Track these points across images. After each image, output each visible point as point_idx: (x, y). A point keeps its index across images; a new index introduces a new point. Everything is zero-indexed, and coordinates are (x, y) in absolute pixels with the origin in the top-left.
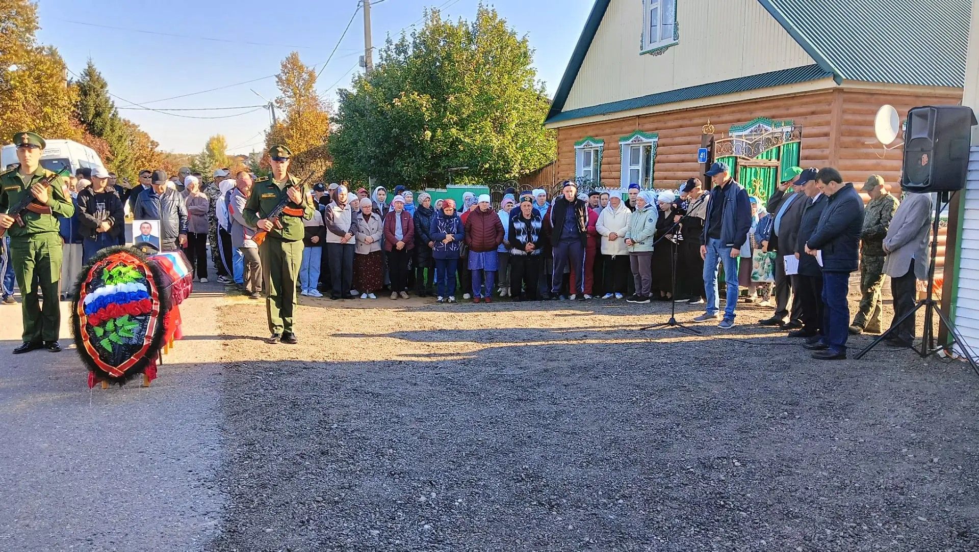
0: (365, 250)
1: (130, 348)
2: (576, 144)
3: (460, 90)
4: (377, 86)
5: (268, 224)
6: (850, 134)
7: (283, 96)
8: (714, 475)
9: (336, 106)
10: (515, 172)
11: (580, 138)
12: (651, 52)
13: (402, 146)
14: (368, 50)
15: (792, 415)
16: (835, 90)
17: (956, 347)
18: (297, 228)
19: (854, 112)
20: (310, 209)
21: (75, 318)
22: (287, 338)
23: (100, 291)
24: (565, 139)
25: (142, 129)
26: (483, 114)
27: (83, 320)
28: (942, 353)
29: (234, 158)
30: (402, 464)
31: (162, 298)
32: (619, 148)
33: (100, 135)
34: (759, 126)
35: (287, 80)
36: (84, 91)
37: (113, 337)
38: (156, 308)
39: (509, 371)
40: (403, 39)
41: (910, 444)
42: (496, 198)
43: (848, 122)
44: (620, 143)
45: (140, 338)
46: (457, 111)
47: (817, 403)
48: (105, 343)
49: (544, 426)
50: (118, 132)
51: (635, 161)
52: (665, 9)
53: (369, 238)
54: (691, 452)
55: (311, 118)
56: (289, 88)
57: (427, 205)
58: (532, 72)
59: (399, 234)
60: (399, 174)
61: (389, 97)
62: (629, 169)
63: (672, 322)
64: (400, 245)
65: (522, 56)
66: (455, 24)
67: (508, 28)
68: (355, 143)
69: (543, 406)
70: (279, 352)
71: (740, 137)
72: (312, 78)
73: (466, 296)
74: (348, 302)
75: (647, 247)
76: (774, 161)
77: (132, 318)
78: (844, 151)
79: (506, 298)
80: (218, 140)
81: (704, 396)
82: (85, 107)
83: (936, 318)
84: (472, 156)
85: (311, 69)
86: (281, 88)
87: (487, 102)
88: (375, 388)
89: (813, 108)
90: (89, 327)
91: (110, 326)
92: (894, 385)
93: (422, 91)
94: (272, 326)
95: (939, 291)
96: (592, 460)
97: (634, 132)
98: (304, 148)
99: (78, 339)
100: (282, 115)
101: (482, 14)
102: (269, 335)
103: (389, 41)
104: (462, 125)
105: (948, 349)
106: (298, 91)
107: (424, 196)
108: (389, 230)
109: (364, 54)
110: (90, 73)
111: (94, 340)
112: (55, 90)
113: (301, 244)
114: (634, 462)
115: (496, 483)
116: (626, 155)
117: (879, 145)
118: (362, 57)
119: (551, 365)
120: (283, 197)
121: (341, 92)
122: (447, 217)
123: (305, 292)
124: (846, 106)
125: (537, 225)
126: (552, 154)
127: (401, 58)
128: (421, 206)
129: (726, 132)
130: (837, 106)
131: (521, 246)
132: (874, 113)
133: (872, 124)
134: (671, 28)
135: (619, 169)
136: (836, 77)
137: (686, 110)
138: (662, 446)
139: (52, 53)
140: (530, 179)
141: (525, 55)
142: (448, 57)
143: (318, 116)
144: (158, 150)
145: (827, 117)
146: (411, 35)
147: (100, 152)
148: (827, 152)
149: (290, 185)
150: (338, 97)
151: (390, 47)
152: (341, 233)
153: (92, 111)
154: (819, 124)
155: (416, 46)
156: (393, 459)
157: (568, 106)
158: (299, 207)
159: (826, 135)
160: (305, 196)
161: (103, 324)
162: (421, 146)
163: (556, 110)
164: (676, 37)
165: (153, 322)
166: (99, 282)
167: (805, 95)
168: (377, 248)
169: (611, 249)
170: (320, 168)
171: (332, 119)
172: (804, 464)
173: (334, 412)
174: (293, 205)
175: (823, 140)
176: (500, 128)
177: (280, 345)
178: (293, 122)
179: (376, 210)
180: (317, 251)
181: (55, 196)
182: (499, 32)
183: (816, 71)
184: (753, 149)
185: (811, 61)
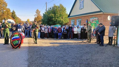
0: (46, 33)
1: (17, 44)
3: (57, 13)
4: (47, 13)
5: (34, 29)
6: (105, 19)
8: (88, 61)
9: (43, 15)
10: (64, 23)
11: (72, 19)
12: (80, 9)
13: (50, 20)
14: (47, 9)
15: (98, 53)
16: (103, 14)
17: (118, 45)
18: (38, 30)
20: (39, 28)
21: (11, 40)
22: (36, 43)
23: (14, 37)
24: (70, 20)
25: (19, 18)
26: (60, 16)
28: (116, 46)
29: (30, 21)
30: (50, 59)
31: (21, 38)
32: (76, 21)
33: (14, 19)
34: (94, 18)
36: (13, 13)
37: (15, 43)
38: (20, 39)
39: (63, 48)
40: (51, 8)
41: (112, 57)
42: (62, 26)
46: (57, 16)
50: (16, 18)
51: (78, 22)
52: (82, 4)
53: (46, 31)
54: (85, 58)
58: (66, 11)
59: (50, 31)
60: (50, 24)
61: (49, 14)
62: (78, 23)
65: (65, 10)
66: (57, 6)
67: (63, 6)
68: (45, 20)
69: (67, 52)
70: (35, 45)
71: (91, 19)
72: (40, 12)
74: (44, 39)
76: (95, 22)
77: (17, 40)
78: (104, 21)
79: (63, 39)
80: (29, 19)
83: (115, 42)
84: (59, 21)
86: (36, 13)
89: (100, 16)
92: (110, 50)
93: (53, 14)
94: (34, 42)
95: (116, 38)
96: (73, 59)
97: (78, 19)
98: (39, 20)
99: (11, 43)
100: (36, 16)
101: (60, 4)
103: (49, 8)
104: (58, 18)
105: (117, 45)
106: (38, 14)
110: (13, 11)
111: (13, 43)
112: (9, 13)
113: (38, 32)
115: (61, 61)
117: (108, 20)
120: (36, 26)
121: (43, 14)
123: (38, 38)
126: (69, 22)
127: (51, 10)
128: (53, 27)
129: (90, 19)
132: (108, 17)
133: (107, 18)
135: (76, 23)
136: (103, 12)
137: (85, 16)
138: (82, 57)
139: (9, 9)
140: (66, 24)
142: (56, 10)
143: (40, 17)
144: (21, 20)
145: (102, 17)
147: (14, 21)
148: (102, 21)
149: (37, 25)
153: (13, 16)
154: (101, 18)
155: (52, 8)
157: (70, 16)
158: (38, 27)
160: (38, 26)
161: (14, 41)
162: (53, 20)
163: (69, 16)
164: (84, 7)
165: (20, 41)
166: (14, 36)
167: (99, 14)
168: (47, 32)
169: (75, 33)
170: (40, 23)
171: (42, 17)
172: (99, 59)
174: (37, 27)
176: (62, 18)
180: (40, 33)
181: (9, 26)
182: (62, 7)
183: (101, 11)
184: (93, 21)
185: (100, 10)
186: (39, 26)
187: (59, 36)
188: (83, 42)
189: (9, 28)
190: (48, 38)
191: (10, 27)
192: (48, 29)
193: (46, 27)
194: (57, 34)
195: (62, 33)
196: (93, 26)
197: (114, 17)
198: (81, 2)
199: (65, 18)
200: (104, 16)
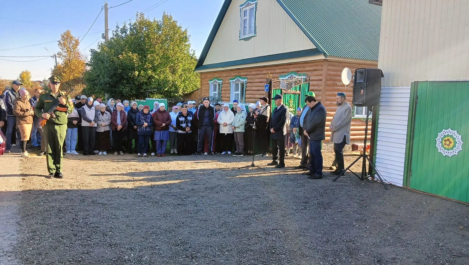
0: (102, 130)
2: (210, 80)
3: (153, 52)
4: (110, 48)
5: (48, 116)
6: (331, 80)
7: (62, 51)
8: (270, 238)
9: (89, 58)
10: (181, 92)
11: (212, 78)
12: (244, 39)
13: (123, 78)
14: (107, 31)
15: (305, 208)
16: (324, 60)
17: (376, 176)
19: (333, 70)
20: (71, 107)
22: (58, 175)
24: (205, 78)
26: (165, 65)
28: (370, 178)
29: (34, 82)
30: (116, 240)
32: (230, 83)
34: (292, 75)
35: (64, 44)
40: (125, 26)
41: (357, 220)
42: (171, 105)
43: (330, 75)
44: (230, 81)
46: (152, 62)
47: (316, 202)
49: (191, 217)
51: (237, 90)
52: (250, 20)
53: (103, 124)
55: (76, 63)
56: (65, 47)
57: (135, 107)
58: (189, 45)
59: (119, 121)
60: (121, 92)
61: (117, 54)
62: (234, 93)
64: (120, 127)
65: (184, 39)
66: (152, 21)
67: (178, 25)
68: (98, 76)
69: (191, 208)
71: (283, 80)
72: (77, 43)
73: (153, 154)
75: (241, 130)
76: (298, 92)
78: (328, 88)
79: (174, 154)
80: (26, 73)
81: (266, 200)
83: (367, 163)
84: (159, 85)
85: (76, 38)
86: (60, 47)
87: (166, 59)
88: (104, 201)
89: (315, 68)
92: (350, 193)
93: (134, 52)
94: (49, 169)
95: (369, 151)
96: (213, 234)
97: (236, 76)
98: (71, 77)
100: (60, 61)
101: (164, 17)
102: (47, 174)
103: (117, 27)
105: (373, 176)
106: (69, 49)
107: (135, 103)
108: (114, 120)
109: (104, 32)
113: (65, 126)
114: (233, 233)
115: (164, 247)
116: (233, 86)
117: (343, 85)
118: (103, 34)
119: (195, 187)
120: (56, 102)
121: (92, 51)
122: (144, 114)
123: (68, 152)
124: (330, 68)
125: (190, 118)
126: (199, 86)
127: (124, 35)
128: (132, 108)
129: (277, 78)
130: (325, 67)
131: (184, 129)
132: (341, 71)
133: (340, 76)
134: (253, 29)
135: (229, 93)
136: (325, 54)
137: (260, 67)
140: (188, 96)
141: (186, 37)
142: (148, 36)
143: (79, 62)
145: (321, 72)
146: (129, 24)
148: (321, 88)
149: (59, 96)
150: (90, 53)
151: (118, 29)
152: (90, 121)
154: (318, 75)
155: (131, 30)
156: (111, 237)
157: (205, 63)
158: (65, 106)
159: (321, 80)
160: (68, 101)
162: (133, 79)
163: (200, 64)
164: (255, 33)
167: (311, 62)
168: (107, 129)
169: (224, 130)
170: (79, 89)
171: (87, 64)
172: (310, 231)
173: (81, 214)
174: (62, 106)
175: (319, 82)
176: (174, 72)
177: (53, 179)
178: (67, 64)
179: (109, 110)
180: (76, 130)
182: (173, 27)
183: (316, 51)
184: (289, 86)
185: (314, 47)
186: (71, 103)
188: (253, 165)
192: (114, 114)
193: (103, 105)
195: (171, 130)
197: (362, 73)
198: (245, 12)
199: (183, 70)
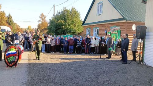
1: (13, 61)
3: (69, 20)
4: (55, 19)
5: (36, 41)
6: (128, 29)
7: (41, 20)
8: (105, 83)
9: (49, 22)
10: (77, 33)
11: (87, 28)
12: (98, 15)
13: (59, 28)
14: (54, 13)
15: (118, 73)
16: (126, 22)
19: (129, 25)
23: (9, 52)
24: (85, 28)
25: (17, 24)
26: (72, 24)
27: (6, 57)
28: (142, 64)
29: (32, 29)
30: (56, 81)
31: (19, 53)
32: (93, 30)
33: (11, 25)
34: (115, 27)
36: (8, 18)
37: (10, 60)
38: (18, 55)
39: (75, 65)
40: (60, 12)
41: (136, 78)
43: (128, 27)
45: (15, 60)
46: (68, 23)
47: (122, 71)
48: (9, 61)
49: (79, 75)
50: (14, 25)
51: (96, 32)
52: (100, 8)
54: (102, 80)
57: (62, 38)
58: (80, 17)
60: (58, 33)
61: (57, 21)
63: (100, 58)
65: (78, 15)
66: (68, 10)
68: (52, 28)
69: (79, 71)
70: (37, 61)
71: (112, 29)
72: (45, 17)
76: (117, 33)
77: (14, 57)
80: (30, 26)
81: (105, 70)
82: (8, 20)
83: (141, 58)
84: (70, 30)
86: (40, 18)
87: (73, 22)
88: (53, 68)
89: (123, 25)
90: (7, 58)
91: (10, 58)
93: (63, 20)
94: (36, 57)
95: (141, 54)
96: (87, 81)
97: (95, 27)
98: (44, 28)
99: (5, 59)
100: (40, 23)
101: (72, 8)
103: (57, 12)
104: (69, 25)
105: (143, 63)
106: (43, 19)
108: (56, 42)
110: (9, 15)
111: (7, 60)
112: (3, 18)
114: (93, 81)
117: (133, 30)
119: (81, 65)
121: (50, 20)
124: (128, 24)
126: (83, 30)
127: (59, 14)
128: (61, 38)
129: (110, 28)
130: (126, 24)
132: (132, 25)
133: (132, 27)
134: (101, 11)
135: (93, 33)
136: (126, 20)
137: (104, 24)
138: (98, 78)
139: (4, 12)
140: (79, 34)
141: (79, 15)
142: (67, 15)
143: (46, 23)
144: (20, 28)
145: (125, 26)
147: (11, 28)
148: (125, 31)
149: (40, 35)
153: (9, 21)
155: (62, 13)
156: (55, 80)
157: (85, 23)
159: (125, 29)
160: (42, 37)
161: (9, 57)
162: (62, 28)
163: (83, 23)
164: (102, 13)
165: (17, 57)
167: (122, 22)
168: (54, 45)
170: (46, 31)
171: (48, 24)
173: (46, 72)
174: (40, 38)
176: (75, 26)
178: (42, 24)
179: (54, 39)
181: (2, 36)
182: (75, 11)
183: (123, 19)
184: (114, 31)
185: (122, 17)
187: (70, 49)
189: (2, 39)
190: (55, 52)
191: (4, 39)
194: (68, 47)
196: (114, 38)
197: (139, 27)
198: (99, 6)
199: (78, 25)
200: (128, 25)
